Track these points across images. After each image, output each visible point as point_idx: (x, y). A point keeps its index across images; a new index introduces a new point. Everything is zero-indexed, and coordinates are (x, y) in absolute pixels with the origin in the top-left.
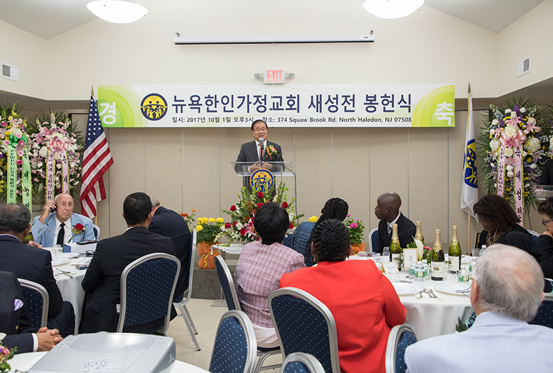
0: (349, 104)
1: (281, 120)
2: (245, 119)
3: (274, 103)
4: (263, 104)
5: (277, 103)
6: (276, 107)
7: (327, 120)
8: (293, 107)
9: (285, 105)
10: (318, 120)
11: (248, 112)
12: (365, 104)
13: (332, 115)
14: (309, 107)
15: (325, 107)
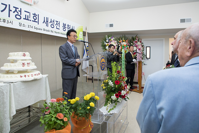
0: (58, 25)
1: (30, 26)
2: (6, 21)
3: (26, 15)
4: (19, 14)
5: (28, 16)
6: (27, 18)
7: (50, 31)
8: (36, 21)
9: (32, 18)
10: (47, 31)
11: (9, 16)
12: (63, 27)
13: (52, 29)
14: (43, 23)
15: (49, 24)
